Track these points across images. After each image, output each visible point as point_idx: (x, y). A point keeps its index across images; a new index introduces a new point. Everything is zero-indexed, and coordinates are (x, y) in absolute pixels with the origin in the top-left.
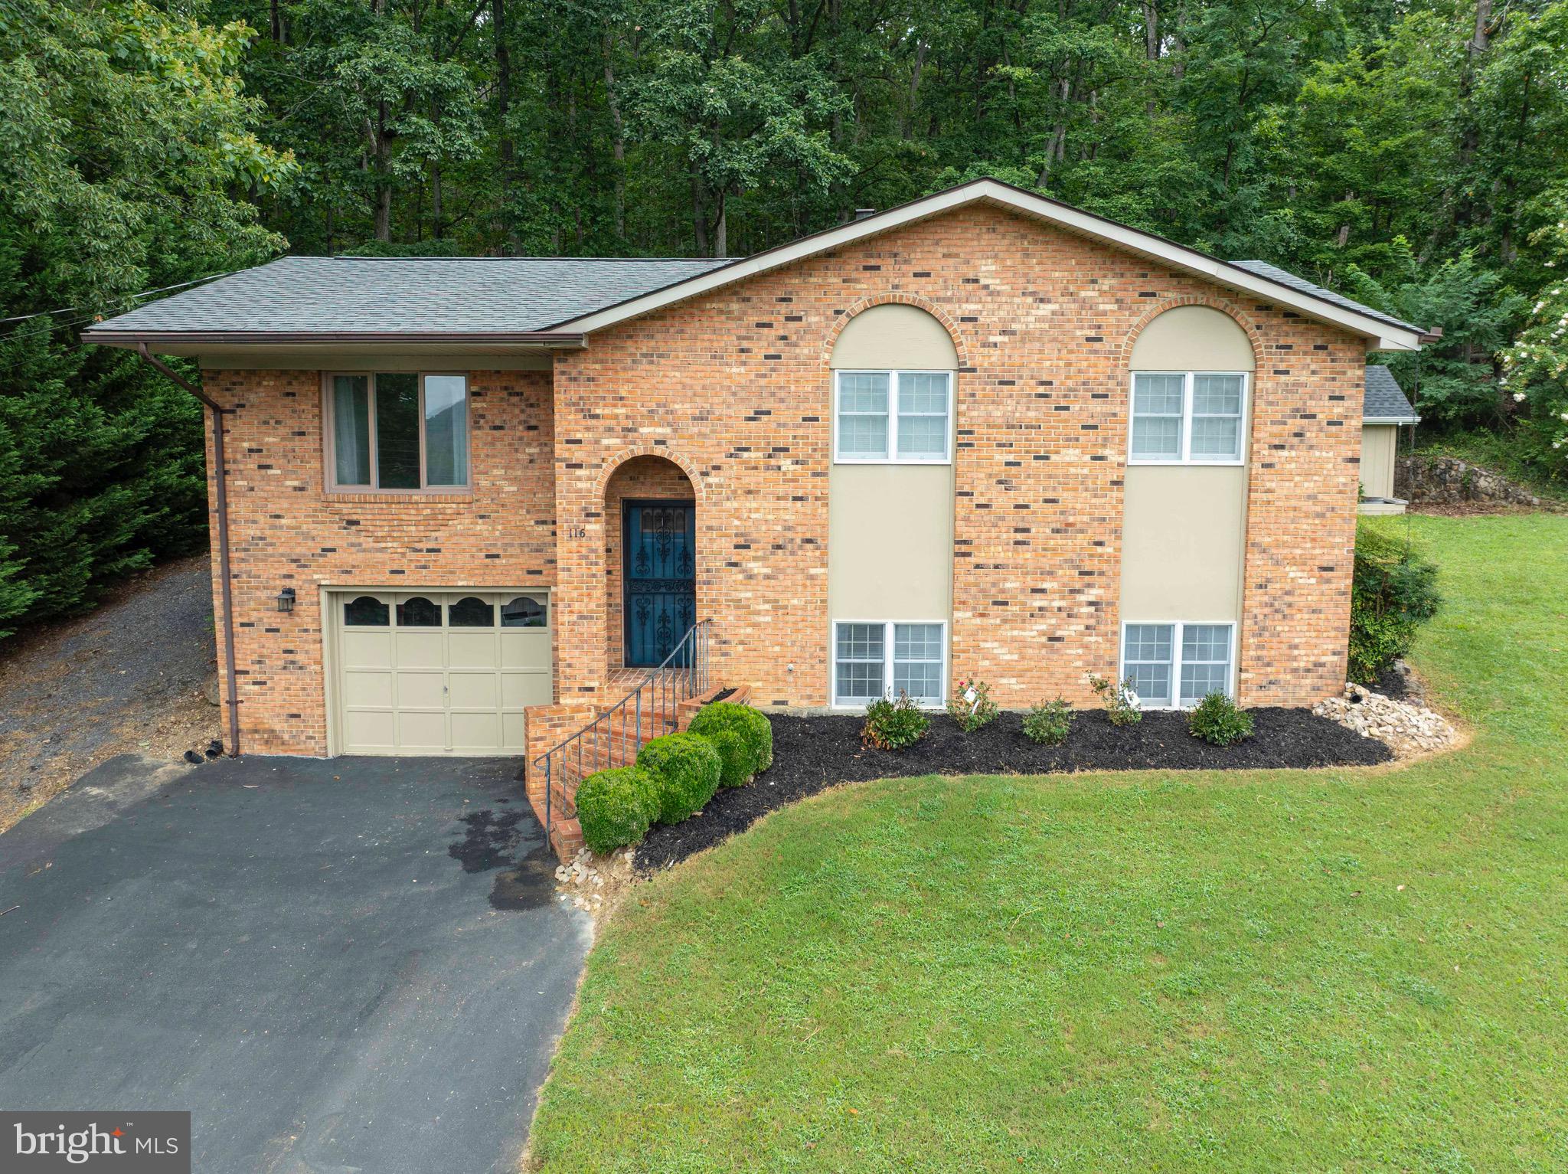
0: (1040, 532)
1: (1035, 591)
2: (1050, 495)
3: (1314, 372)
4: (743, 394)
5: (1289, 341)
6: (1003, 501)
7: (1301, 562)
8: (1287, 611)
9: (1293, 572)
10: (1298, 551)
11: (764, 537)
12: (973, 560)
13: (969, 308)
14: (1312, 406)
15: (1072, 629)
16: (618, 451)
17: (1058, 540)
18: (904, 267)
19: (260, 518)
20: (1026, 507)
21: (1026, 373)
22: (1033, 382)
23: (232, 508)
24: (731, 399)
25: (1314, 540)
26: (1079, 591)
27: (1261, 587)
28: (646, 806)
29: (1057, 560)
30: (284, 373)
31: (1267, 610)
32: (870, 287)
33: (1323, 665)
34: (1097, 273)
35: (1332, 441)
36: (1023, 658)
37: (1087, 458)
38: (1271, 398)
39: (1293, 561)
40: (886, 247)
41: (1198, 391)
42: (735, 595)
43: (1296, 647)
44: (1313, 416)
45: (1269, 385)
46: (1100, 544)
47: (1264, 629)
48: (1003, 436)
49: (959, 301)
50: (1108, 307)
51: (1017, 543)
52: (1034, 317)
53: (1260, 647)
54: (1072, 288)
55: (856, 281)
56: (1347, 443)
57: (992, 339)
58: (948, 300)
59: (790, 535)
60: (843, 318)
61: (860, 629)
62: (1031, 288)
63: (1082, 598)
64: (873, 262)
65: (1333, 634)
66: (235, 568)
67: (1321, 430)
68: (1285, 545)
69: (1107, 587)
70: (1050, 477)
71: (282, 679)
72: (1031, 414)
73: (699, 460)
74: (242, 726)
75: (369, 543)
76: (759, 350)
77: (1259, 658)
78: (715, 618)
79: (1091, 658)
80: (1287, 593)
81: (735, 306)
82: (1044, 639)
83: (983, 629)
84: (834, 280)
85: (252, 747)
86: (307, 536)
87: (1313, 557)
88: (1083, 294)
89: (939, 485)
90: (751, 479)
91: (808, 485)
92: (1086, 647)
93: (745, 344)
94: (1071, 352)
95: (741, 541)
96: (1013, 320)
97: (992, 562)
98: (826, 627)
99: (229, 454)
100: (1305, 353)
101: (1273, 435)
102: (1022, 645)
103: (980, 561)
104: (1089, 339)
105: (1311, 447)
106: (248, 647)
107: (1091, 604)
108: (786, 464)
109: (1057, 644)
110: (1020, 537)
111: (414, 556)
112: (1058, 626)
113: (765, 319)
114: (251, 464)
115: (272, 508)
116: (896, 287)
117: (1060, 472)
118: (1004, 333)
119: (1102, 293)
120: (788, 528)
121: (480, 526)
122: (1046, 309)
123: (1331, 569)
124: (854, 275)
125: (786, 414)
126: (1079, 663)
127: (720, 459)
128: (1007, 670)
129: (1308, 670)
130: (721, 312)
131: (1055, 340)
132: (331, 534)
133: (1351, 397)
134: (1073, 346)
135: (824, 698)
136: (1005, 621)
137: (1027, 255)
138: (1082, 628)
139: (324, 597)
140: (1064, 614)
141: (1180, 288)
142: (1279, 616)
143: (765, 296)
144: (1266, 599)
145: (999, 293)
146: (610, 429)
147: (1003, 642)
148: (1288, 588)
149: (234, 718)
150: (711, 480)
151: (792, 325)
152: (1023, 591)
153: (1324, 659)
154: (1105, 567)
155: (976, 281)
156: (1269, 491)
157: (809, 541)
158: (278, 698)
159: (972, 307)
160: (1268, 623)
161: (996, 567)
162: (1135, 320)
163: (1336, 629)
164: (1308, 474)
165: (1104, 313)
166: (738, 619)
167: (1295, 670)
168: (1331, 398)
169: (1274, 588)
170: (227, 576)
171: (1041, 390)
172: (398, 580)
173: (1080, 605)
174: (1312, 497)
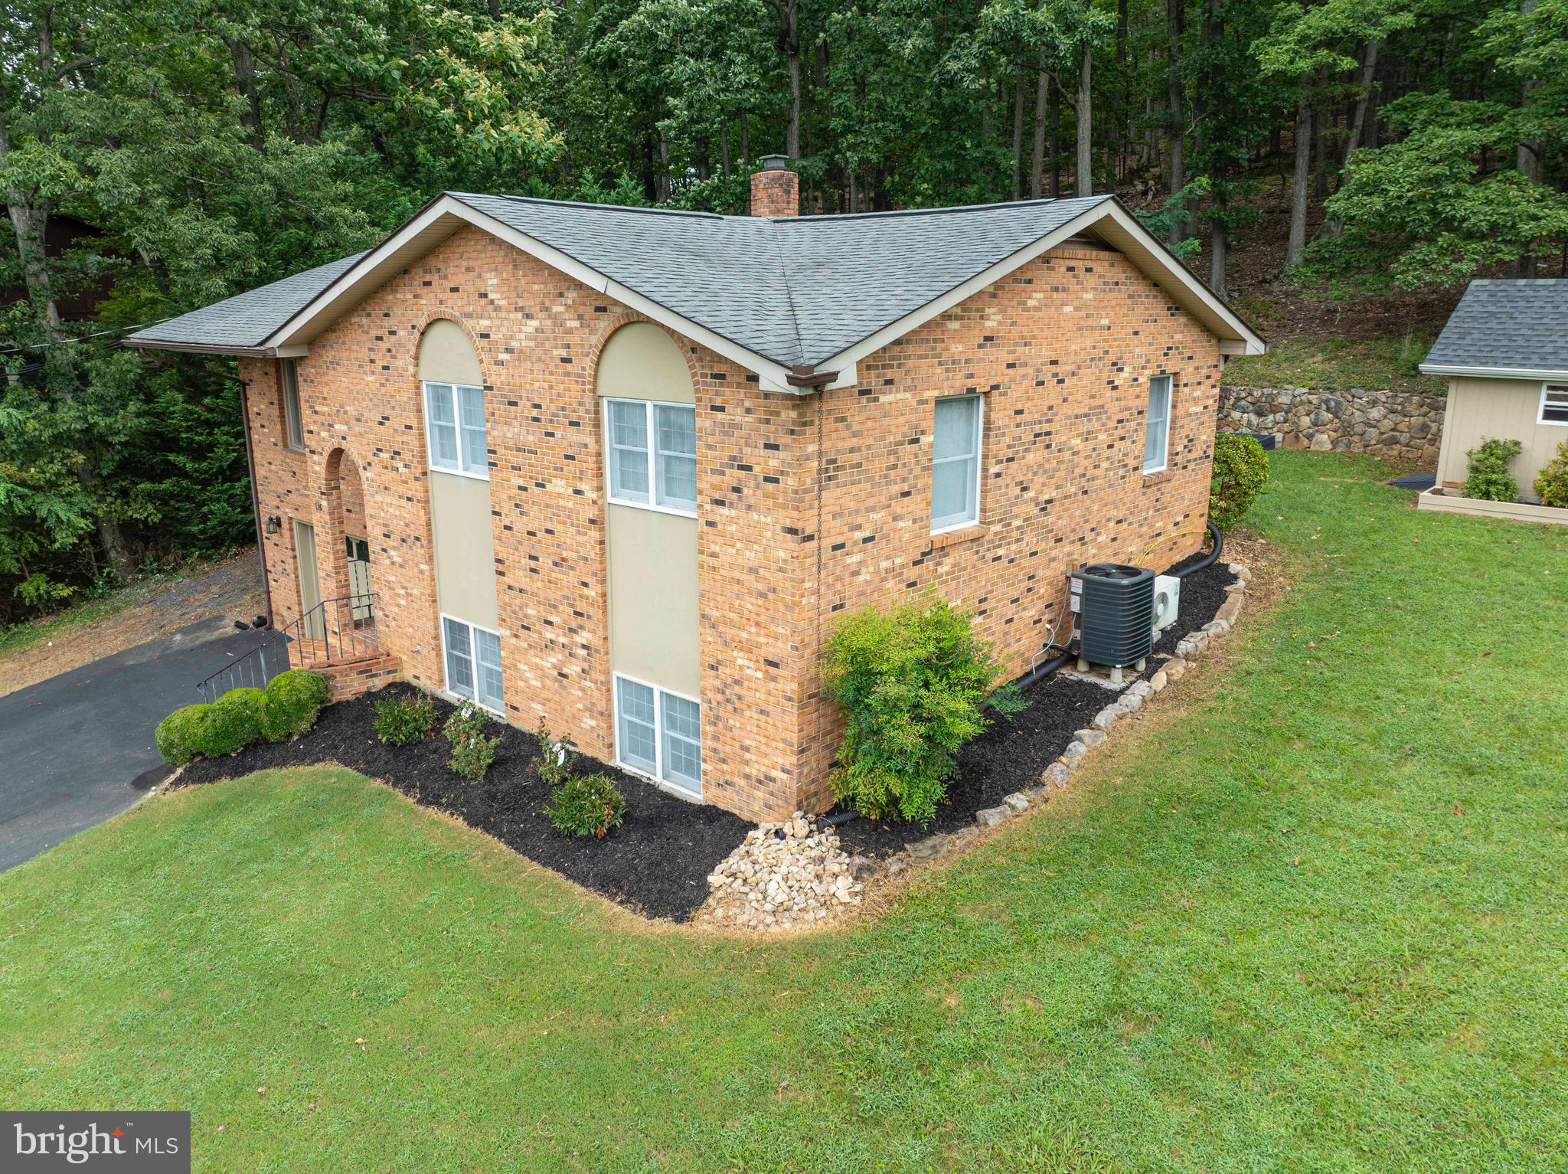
0: (545, 562)
1: (546, 622)
2: (549, 526)
3: (748, 411)
4: (375, 401)
5: (723, 369)
6: (520, 525)
7: (748, 648)
8: (737, 704)
9: (740, 659)
10: (744, 635)
11: (396, 530)
12: (506, 580)
13: (485, 324)
14: (749, 455)
15: (573, 669)
16: (327, 442)
17: (556, 574)
18: (445, 283)
19: (264, 463)
20: (534, 534)
21: (524, 394)
22: (529, 404)
23: (255, 454)
24: (370, 405)
25: (758, 624)
26: (576, 631)
27: (712, 668)
29: (559, 594)
31: (720, 697)
32: (427, 302)
35: (770, 502)
36: (544, 687)
37: (570, 491)
38: (710, 440)
39: (740, 646)
41: (658, 424)
42: (387, 577)
43: (746, 749)
44: (749, 468)
45: (708, 424)
46: (585, 585)
47: (717, 718)
48: (514, 459)
49: (478, 317)
50: (574, 324)
51: (532, 570)
52: (526, 334)
53: (715, 738)
54: (547, 303)
55: (420, 297)
56: (784, 507)
57: (501, 357)
58: (470, 316)
59: (408, 531)
60: (417, 333)
61: (457, 626)
63: (578, 639)
64: (428, 278)
65: (781, 745)
66: (260, 497)
67: (757, 486)
68: (732, 624)
69: (594, 632)
70: (547, 506)
71: (282, 581)
72: (531, 438)
73: (361, 456)
74: (272, 609)
76: (379, 362)
77: (715, 750)
79: (587, 703)
80: (737, 682)
81: (365, 321)
82: (555, 673)
83: (518, 649)
84: (409, 296)
85: (276, 624)
86: (280, 479)
87: (759, 646)
88: (555, 309)
90: (386, 477)
91: (414, 488)
92: (583, 690)
93: (372, 356)
94: (551, 373)
95: (386, 531)
96: (512, 338)
97: (518, 585)
98: (436, 618)
99: (250, 415)
100: (739, 385)
101: (714, 487)
102: (542, 674)
103: (512, 582)
104: (563, 360)
105: (749, 507)
106: (269, 554)
107: (584, 647)
108: (401, 467)
109: (564, 681)
110: (533, 564)
112: (563, 663)
113: (379, 333)
114: (258, 423)
115: (268, 456)
116: (442, 303)
117: (553, 502)
118: (507, 350)
119: (568, 308)
120: (407, 525)
123: (776, 665)
124: (419, 291)
125: (396, 421)
126: (580, 706)
127: (370, 456)
128: (534, 695)
129: (759, 781)
130: (358, 326)
132: (289, 479)
133: (787, 447)
134: (553, 367)
136: (530, 646)
138: (579, 670)
139: (296, 526)
140: (567, 652)
142: (730, 707)
143: (377, 311)
144: (718, 683)
145: (500, 309)
146: (323, 424)
147: (531, 666)
148: (736, 676)
149: (269, 603)
150: (368, 474)
151: (392, 339)
152: (539, 619)
153: (774, 773)
154: (591, 611)
155: (486, 296)
156: (714, 555)
157: (417, 539)
158: (283, 593)
160: (721, 712)
161: (521, 591)
162: (594, 339)
164: (748, 542)
165: (571, 331)
166: (391, 597)
167: (747, 777)
168: (767, 446)
169: (724, 673)
171: (535, 413)
173: (576, 645)
174: (753, 571)
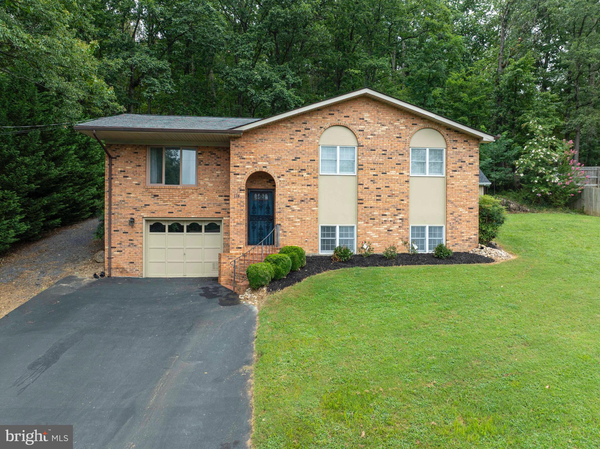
0: (384, 197)
1: (383, 215)
2: (387, 185)
3: (464, 149)
4: (291, 152)
5: (456, 139)
6: (372, 187)
7: (463, 206)
8: (460, 222)
9: (461, 209)
10: (462, 203)
11: (298, 198)
12: (364, 205)
13: (361, 127)
14: (464, 159)
15: (395, 227)
16: (251, 169)
17: (389, 199)
18: (341, 114)
19: (123, 194)
20: (380, 188)
21: (379, 147)
22: (381, 150)
23: (113, 191)
24: (287, 154)
25: (466, 199)
26: (396, 215)
27: (451, 214)
28: (270, 272)
29: (389, 205)
30: (135, 145)
31: (454, 221)
32: (331, 120)
33: (471, 238)
34: (399, 118)
35: (470, 169)
36: (380, 236)
37: (398, 174)
38: (452, 156)
39: (461, 206)
40: (336, 108)
41: (430, 154)
42: (288, 216)
43: (463, 233)
44: (465, 162)
45: (451, 152)
46: (403, 200)
47: (453, 227)
48: (372, 166)
49: (358, 125)
50: (403, 128)
51: (377, 200)
52: (381, 130)
53: (452, 233)
54: (392, 122)
55: (327, 118)
56: (475, 170)
57: (368, 137)
58: (355, 125)
59: (306, 197)
60: (322, 129)
61: (328, 228)
62: (380, 122)
63: (398, 217)
64: (332, 113)
65: (474, 229)
66: (113, 211)
67: (467, 166)
68: (458, 201)
69: (405, 214)
70: (387, 179)
71: (128, 250)
72: (381, 160)
73: (277, 173)
74: (112, 267)
75: (161, 203)
76: (296, 138)
77: (452, 236)
78: (282, 224)
79: (401, 236)
80: (460, 216)
81: (289, 125)
82: (386, 231)
83: (367, 227)
84: (320, 118)
85: (115, 274)
86: (140, 200)
87: (467, 205)
88: (395, 124)
89: (352, 182)
90: (294, 179)
91: (312, 181)
92: (399, 233)
93: (292, 137)
94: (392, 141)
95: (291, 199)
96: (375, 131)
97: (370, 206)
98: (318, 227)
99: (113, 172)
100: (461, 143)
101: (453, 167)
102: (379, 232)
103: (366, 206)
104: (397, 137)
105: (464, 171)
106: (116, 239)
107: (400, 219)
108: (305, 174)
109: (390, 232)
110: (378, 198)
111: (177, 207)
112: (390, 226)
113: (298, 129)
114: (121, 176)
115: (128, 191)
116: (339, 120)
117: (390, 178)
118: (372, 135)
119: (401, 123)
120: (305, 195)
121: (200, 197)
122: (384, 128)
123: (472, 208)
124: (326, 116)
125: (304, 158)
126: (397, 238)
127: (284, 172)
128: (376, 241)
129: (467, 240)
130: (284, 126)
131: (387, 137)
132: (148, 199)
133: (475, 156)
134: (392, 139)
135: (317, 250)
136: (374, 225)
137: (378, 112)
138: (398, 227)
139: (144, 221)
140: (392, 223)
141: (424, 123)
142: (457, 223)
143: (298, 122)
144: (453, 218)
145: (370, 123)
146: (248, 163)
147: (374, 231)
148: (459, 214)
149: (110, 264)
150: (281, 179)
151: (308, 131)
152: (379, 215)
153: (471, 237)
154: (404, 208)
155: (363, 119)
156: (453, 184)
157: (312, 199)
158: (126, 256)
159: (362, 127)
160: (454, 225)
161: (371, 207)
162: (411, 132)
163: (475, 227)
164: (464, 179)
165: (402, 130)
166: (289, 224)
167: (463, 240)
168: (470, 156)
169: (456, 214)
170: (110, 214)
171: (383, 152)
172: (171, 215)
173: (397, 219)
174: (465, 186)
